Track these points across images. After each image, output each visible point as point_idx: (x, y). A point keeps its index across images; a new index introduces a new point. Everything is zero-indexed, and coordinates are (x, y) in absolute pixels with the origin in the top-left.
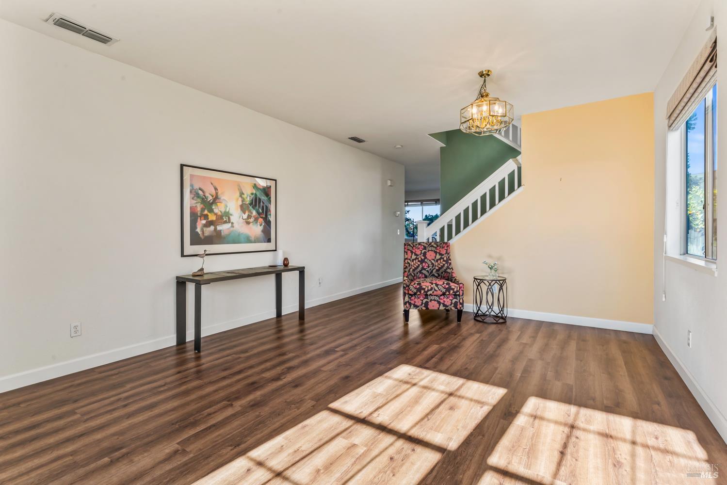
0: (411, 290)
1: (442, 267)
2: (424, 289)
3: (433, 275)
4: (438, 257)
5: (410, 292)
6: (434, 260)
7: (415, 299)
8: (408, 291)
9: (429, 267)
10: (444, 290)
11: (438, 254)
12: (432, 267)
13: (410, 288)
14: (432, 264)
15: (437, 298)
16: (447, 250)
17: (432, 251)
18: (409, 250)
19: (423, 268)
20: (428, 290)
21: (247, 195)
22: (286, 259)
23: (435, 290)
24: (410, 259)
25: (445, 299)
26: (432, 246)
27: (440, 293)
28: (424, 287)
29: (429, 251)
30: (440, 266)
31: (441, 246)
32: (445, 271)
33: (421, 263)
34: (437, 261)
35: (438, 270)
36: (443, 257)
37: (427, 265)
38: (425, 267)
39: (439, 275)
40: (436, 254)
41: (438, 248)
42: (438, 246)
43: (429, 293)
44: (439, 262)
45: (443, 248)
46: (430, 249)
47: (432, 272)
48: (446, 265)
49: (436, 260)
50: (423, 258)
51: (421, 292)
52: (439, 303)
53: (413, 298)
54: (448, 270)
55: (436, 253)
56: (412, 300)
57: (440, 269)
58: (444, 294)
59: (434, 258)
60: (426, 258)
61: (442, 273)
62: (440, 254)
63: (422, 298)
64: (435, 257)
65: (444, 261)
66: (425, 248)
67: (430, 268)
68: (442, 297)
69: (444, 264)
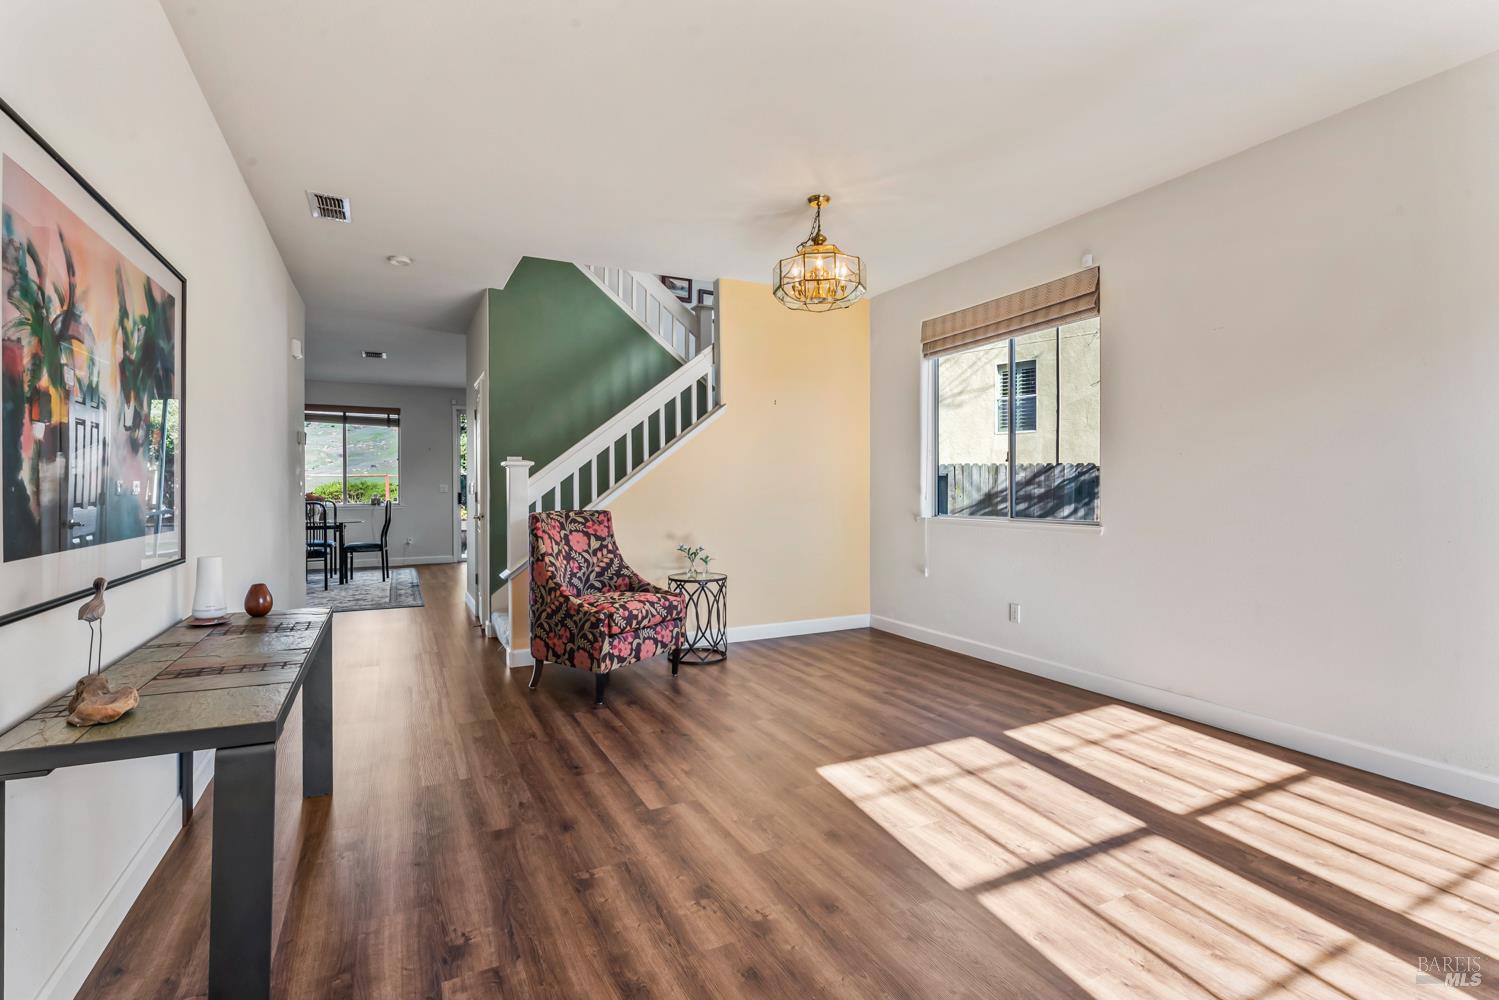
0: (616, 625)
1: (610, 565)
2: (636, 617)
3: (592, 586)
4: (595, 544)
5: (615, 630)
6: (586, 551)
7: (619, 643)
8: (610, 627)
9: (580, 568)
10: (664, 613)
11: (592, 538)
12: (588, 568)
13: (614, 621)
14: (586, 560)
15: (651, 633)
16: (608, 527)
17: (576, 531)
18: (544, 531)
19: (573, 575)
20: (643, 618)
21: (135, 323)
22: (257, 591)
23: (653, 616)
24: (551, 555)
25: (663, 632)
26: (574, 521)
27: (658, 619)
28: (635, 612)
29: (571, 532)
30: (602, 564)
31: (594, 518)
32: (618, 574)
33: (568, 563)
34: (595, 553)
35: (600, 575)
36: (605, 543)
37: (577, 565)
38: (575, 571)
39: (604, 585)
40: (589, 539)
41: (589, 524)
42: (587, 520)
43: (645, 622)
44: (599, 554)
45: (600, 523)
46: (573, 526)
47: (588, 579)
48: (616, 561)
49: (591, 551)
50: (567, 548)
51: (631, 627)
52: (656, 641)
53: (616, 642)
54: (625, 571)
55: (587, 535)
56: (615, 647)
57: (604, 570)
58: (663, 621)
59: (586, 548)
60: (571, 549)
61: (611, 578)
62: (598, 538)
63: (630, 640)
64: (589, 546)
65: (609, 552)
66: (562, 527)
67: (584, 570)
68: (658, 628)
69: (612, 560)
